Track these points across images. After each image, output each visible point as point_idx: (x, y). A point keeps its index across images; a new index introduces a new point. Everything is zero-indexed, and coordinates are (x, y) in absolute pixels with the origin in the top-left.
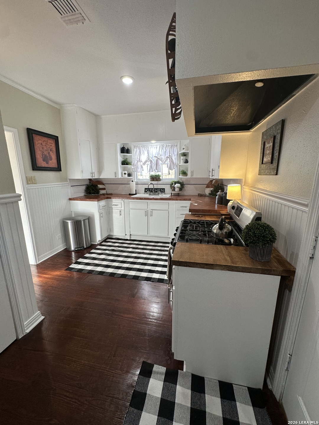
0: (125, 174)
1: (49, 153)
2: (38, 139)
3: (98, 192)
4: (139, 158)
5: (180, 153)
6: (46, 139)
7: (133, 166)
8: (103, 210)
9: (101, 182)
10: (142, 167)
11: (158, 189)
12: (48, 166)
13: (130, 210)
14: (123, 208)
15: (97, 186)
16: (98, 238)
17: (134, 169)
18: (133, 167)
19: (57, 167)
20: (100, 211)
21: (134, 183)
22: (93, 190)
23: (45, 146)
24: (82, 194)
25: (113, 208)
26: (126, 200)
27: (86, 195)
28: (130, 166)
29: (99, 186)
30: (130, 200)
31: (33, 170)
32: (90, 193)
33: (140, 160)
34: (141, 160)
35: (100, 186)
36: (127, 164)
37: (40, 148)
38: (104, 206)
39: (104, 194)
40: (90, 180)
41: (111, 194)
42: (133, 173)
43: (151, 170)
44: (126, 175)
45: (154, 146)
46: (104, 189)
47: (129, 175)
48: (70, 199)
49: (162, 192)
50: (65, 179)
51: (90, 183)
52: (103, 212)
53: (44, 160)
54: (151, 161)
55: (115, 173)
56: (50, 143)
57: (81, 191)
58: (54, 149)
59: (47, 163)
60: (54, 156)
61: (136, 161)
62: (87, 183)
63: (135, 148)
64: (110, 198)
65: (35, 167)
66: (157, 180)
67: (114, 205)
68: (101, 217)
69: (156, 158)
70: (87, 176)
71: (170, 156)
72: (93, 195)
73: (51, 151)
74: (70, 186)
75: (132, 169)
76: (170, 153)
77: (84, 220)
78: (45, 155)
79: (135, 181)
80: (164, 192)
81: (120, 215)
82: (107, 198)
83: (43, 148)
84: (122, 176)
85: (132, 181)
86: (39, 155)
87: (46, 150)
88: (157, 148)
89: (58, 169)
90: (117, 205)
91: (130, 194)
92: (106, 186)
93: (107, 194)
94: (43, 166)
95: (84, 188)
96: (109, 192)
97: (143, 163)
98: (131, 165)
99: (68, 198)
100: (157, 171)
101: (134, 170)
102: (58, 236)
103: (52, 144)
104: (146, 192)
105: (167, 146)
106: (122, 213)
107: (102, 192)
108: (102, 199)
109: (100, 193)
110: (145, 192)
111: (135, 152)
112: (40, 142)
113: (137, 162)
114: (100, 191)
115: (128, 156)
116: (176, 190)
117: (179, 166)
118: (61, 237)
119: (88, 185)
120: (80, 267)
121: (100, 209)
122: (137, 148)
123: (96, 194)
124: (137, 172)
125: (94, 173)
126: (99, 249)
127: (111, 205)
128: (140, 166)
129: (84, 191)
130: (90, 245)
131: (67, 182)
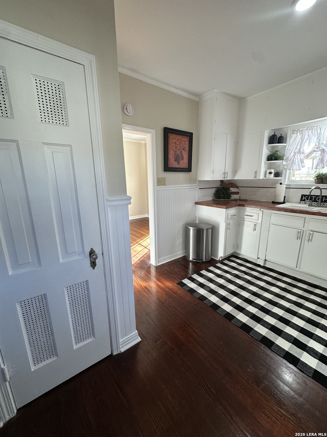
0: (270, 173)
1: (181, 152)
2: (173, 138)
3: (229, 197)
4: (298, 147)
6: (180, 137)
7: (285, 162)
8: (232, 219)
9: (234, 184)
10: (302, 162)
12: (179, 167)
14: (260, 221)
15: (229, 189)
16: (221, 254)
17: (287, 165)
19: (187, 167)
20: (228, 221)
21: (283, 186)
22: (223, 194)
23: (178, 145)
24: (210, 198)
25: (246, 219)
26: (267, 211)
27: (215, 199)
28: (280, 161)
29: (231, 189)
30: (272, 211)
31: (164, 171)
32: (219, 198)
33: (300, 150)
34: (302, 150)
35: (233, 190)
36: (276, 159)
37: (173, 148)
38: (234, 215)
39: (236, 200)
40: (222, 181)
41: (246, 201)
42: (284, 172)
43: (321, 166)
44: (272, 175)
46: (237, 193)
47: (277, 175)
48: (197, 203)
50: (194, 181)
51: (221, 185)
52: (231, 222)
53: (175, 161)
54: (323, 151)
55: (256, 172)
56: (184, 141)
57: (209, 195)
58: (187, 148)
59: (178, 163)
60: (186, 156)
61: (293, 153)
62: (218, 185)
63: (293, 133)
64: (243, 206)
65: (167, 168)
67: (247, 215)
68: (227, 228)
70: (219, 177)
72: (222, 199)
73: (184, 150)
74: (198, 189)
75: (284, 165)
77: (207, 230)
78: (178, 155)
79: (286, 183)
81: (255, 230)
82: (240, 205)
83: (176, 147)
84: (265, 177)
85: (281, 184)
86: (171, 155)
87: (179, 149)
89: (189, 169)
90: (251, 216)
91: (274, 203)
92: (241, 190)
93: (240, 200)
94: (174, 167)
95: (213, 191)
96: (243, 197)
97: (306, 154)
98: (283, 159)
99: (195, 202)
101: (286, 167)
102: (180, 241)
103: (186, 142)
104: (304, 200)
106: (258, 228)
107: (234, 197)
108: (231, 207)
109: (232, 198)
110: (301, 200)
111: (292, 140)
112: (174, 141)
113: (295, 155)
114: (232, 195)
115: (280, 147)
118: (181, 243)
119: (218, 187)
120: (192, 285)
121: (228, 219)
122: (297, 133)
123: (226, 199)
124: (292, 170)
125: (227, 173)
126: (219, 268)
127: (244, 214)
128: (299, 161)
129: (212, 195)
130: (209, 260)
131: (196, 184)
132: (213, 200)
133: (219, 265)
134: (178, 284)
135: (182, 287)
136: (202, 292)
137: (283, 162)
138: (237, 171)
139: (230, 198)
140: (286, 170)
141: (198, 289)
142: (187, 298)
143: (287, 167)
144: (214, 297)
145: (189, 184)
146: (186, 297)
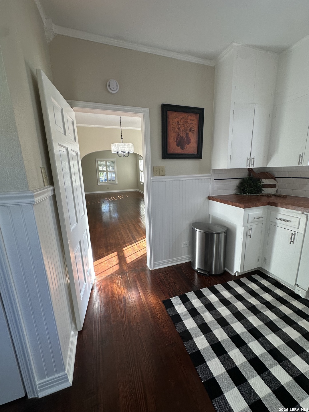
1: (187, 134)
2: (174, 117)
3: (259, 191)
6: (185, 115)
8: (256, 223)
9: (270, 174)
12: (183, 153)
14: (301, 231)
15: (260, 180)
19: (196, 153)
20: (249, 225)
22: (250, 186)
23: (183, 126)
24: (232, 192)
25: (279, 225)
27: (237, 193)
29: (263, 180)
31: (162, 158)
32: (244, 191)
35: (265, 181)
37: (175, 129)
38: (260, 218)
39: (268, 196)
40: (250, 170)
41: (284, 197)
46: (274, 186)
48: (210, 198)
50: (208, 169)
51: (249, 175)
52: (254, 227)
53: (178, 145)
55: (301, 156)
56: (191, 120)
57: (230, 188)
58: (196, 128)
59: (182, 148)
60: (193, 138)
62: (245, 175)
64: (275, 205)
65: (166, 154)
67: (280, 219)
70: (243, 165)
72: (248, 194)
73: (190, 131)
74: (212, 180)
77: (218, 234)
78: (181, 138)
81: (292, 242)
82: (270, 204)
83: (179, 128)
86: (172, 138)
87: (183, 131)
89: (198, 155)
90: (288, 221)
92: (280, 182)
93: (275, 196)
94: (177, 152)
95: (237, 182)
96: (282, 192)
99: (207, 196)
103: (193, 120)
106: (298, 239)
107: (267, 191)
108: (255, 206)
109: (263, 192)
112: (176, 120)
114: (263, 189)
118: (187, 245)
119: (244, 178)
120: (181, 309)
121: (249, 222)
123: (254, 194)
125: (254, 159)
126: (229, 289)
127: (276, 217)
129: (235, 187)
130: (221, 272)
131: (210, 173)
132: (236, 194)
133: (232, 283)
134: (164, 302)
135: (166, 308)
136: (190, 323)
138: (271, 156)
139: (261, 192)
141: (185, 317)
142: (164, 330)
144: (202, 339)
145: (199, 174)
146: (163, 327)
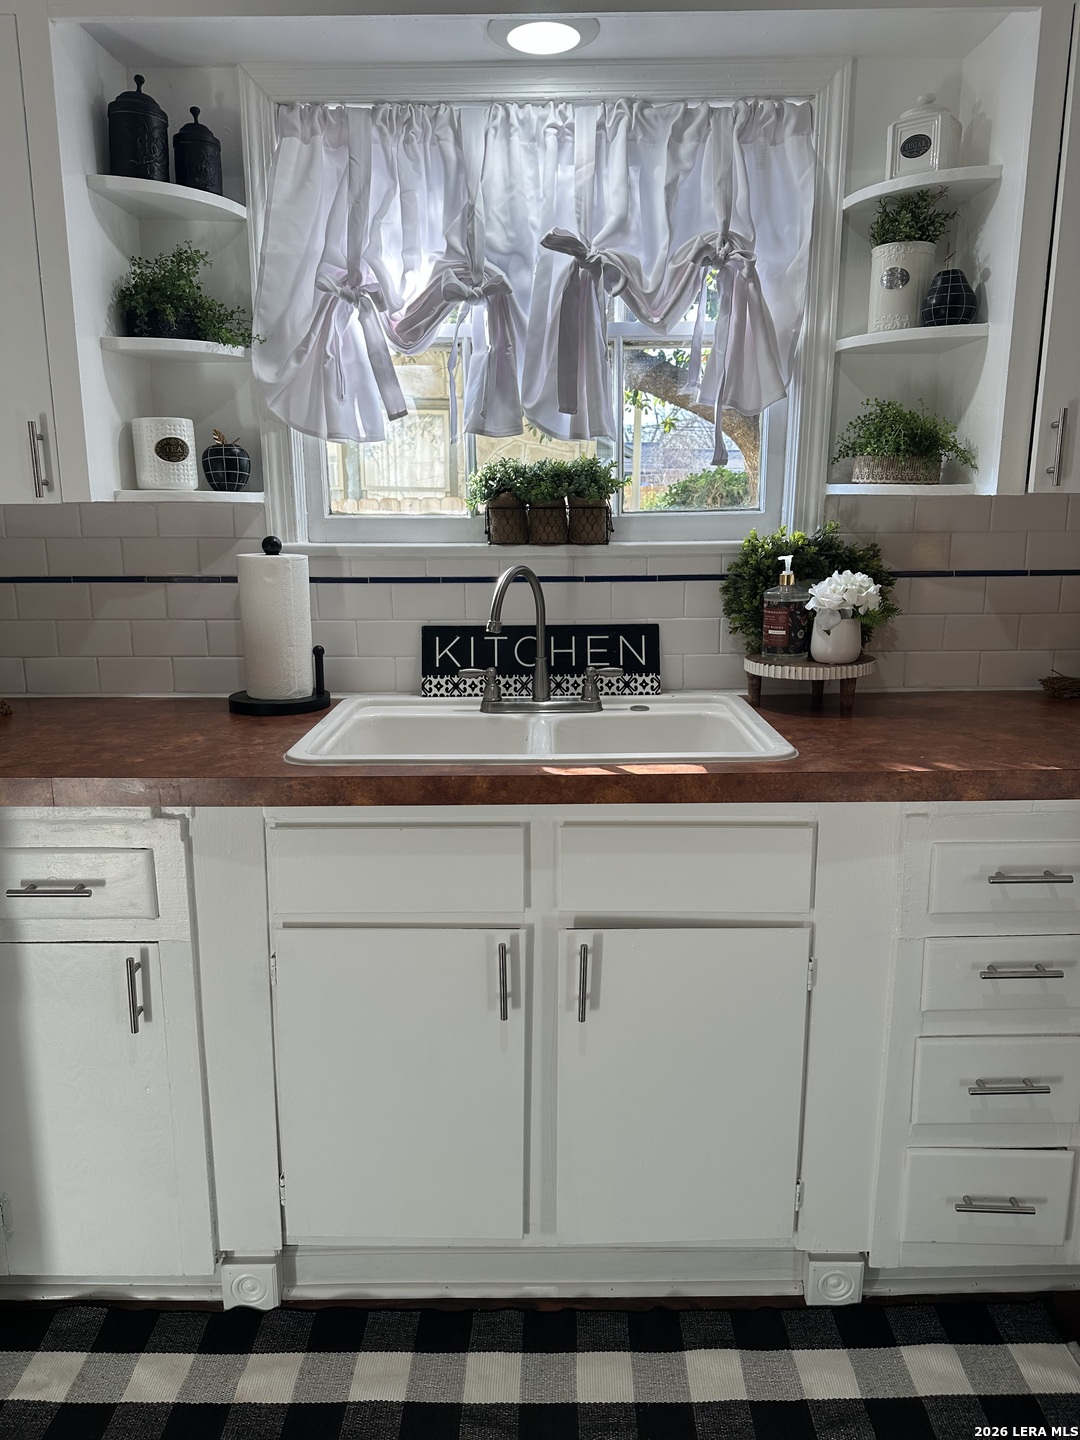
0: (170, 450)
4: (341, 250)
5: (846, 214)
10: (385, 375)
11: (582, 631)
13: (281, 937)
14: (173, 924)
17: (284, 392)
18: (264, 372)
21: (296, 567)
26: (213, 820)
28: (228, 350)
30: (271, 814)
33: (353, 277)
34: (368, 277)
36: (197, 322)
42: (270, 443)
43: (501, 412)
44: (188, 472)
45: (534, 113)
47: (226, 467)
49: (632, 667)
54: (500, 301)
55: (40, 438)
61: (308, 294)
63: (283, 129)
66: (571, 536)
67: (34, 888)
69: (564, 261)
71: (727, 238)
75: (260, 388)
76: (728, 208)
79: (302, 542)
80: (653, 666)
81: (138, 1012)
84: (131, 480)
85: (271, 546)
88: (564, 133)
90: (82, 887)
91: (248, 709)
97: (400, 315)
98: (246, 340)
100: (567, 417)
101: (276, 409)
104: (447, 669)
105: (688, 115)
106: (168, 986)
110: (428, 668)
111: (284, 183)
113: (324, 309)
116: (820, 644)
117: (824, 369)
122: (313, 133)
124: (324, 431)
128: (360, 363)
137: (247, 359)
140: (284, 429)
143: (287, 411)
